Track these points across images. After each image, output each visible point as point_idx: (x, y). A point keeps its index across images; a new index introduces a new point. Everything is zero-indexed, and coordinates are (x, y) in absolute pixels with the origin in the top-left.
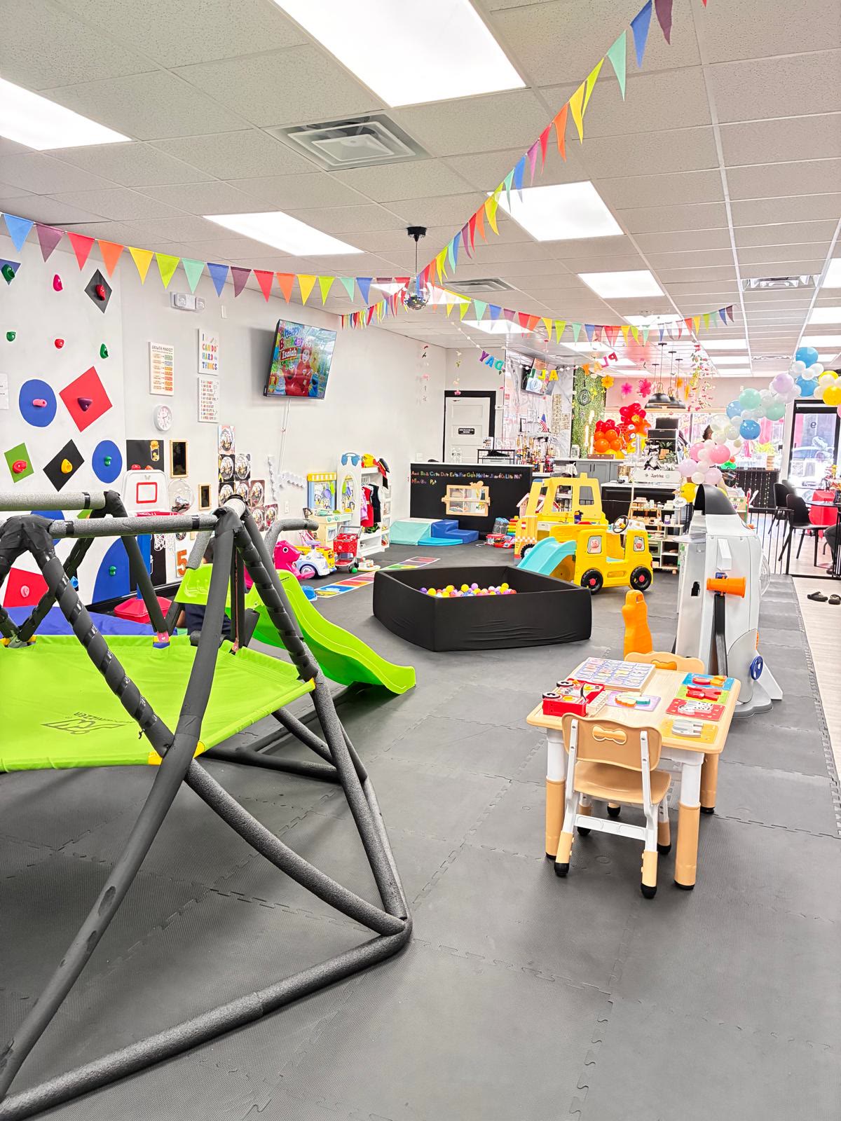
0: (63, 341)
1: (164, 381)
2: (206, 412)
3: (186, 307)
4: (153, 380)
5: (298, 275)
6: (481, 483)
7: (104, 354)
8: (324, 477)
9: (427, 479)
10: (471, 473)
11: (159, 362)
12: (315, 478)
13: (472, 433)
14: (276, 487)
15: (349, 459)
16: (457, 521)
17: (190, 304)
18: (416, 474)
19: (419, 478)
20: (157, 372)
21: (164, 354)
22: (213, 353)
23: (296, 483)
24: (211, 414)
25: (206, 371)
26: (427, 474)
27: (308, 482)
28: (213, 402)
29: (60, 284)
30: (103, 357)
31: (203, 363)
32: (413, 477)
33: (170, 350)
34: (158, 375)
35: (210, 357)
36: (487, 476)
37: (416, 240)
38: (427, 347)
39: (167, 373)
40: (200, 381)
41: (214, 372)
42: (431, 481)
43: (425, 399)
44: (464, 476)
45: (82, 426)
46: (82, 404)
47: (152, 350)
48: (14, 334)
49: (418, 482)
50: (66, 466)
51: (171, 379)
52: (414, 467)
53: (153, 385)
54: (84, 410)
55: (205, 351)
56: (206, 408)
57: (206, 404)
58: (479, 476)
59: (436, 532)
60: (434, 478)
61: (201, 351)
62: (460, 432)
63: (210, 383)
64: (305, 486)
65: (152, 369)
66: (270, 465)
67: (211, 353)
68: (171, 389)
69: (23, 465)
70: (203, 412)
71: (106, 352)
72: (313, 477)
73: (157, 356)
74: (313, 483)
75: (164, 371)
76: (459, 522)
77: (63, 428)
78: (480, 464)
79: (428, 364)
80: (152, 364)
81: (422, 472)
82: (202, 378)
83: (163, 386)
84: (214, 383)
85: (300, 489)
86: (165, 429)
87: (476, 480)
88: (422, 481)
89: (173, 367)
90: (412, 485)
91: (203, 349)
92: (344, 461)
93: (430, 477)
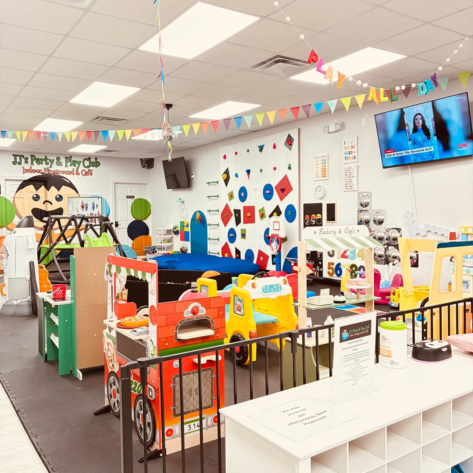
0: (276, 168)
1: (321, 173)
11: (318, 164)
21: (321, 160)
22: (353, 150)
24: (351, 186)
25: (347, 161)
28: (352, 178)
29: (276, 146)
31: (346, 157)
33: (325, 156)
34: (317, 171)
35: (350, 153)
40: (343, 168)
41: (354, 160)
45: (281, 199)
48: (262, 170)
51: (326, 171)
53: (314, 176)
54: (283, 192)
57: (347, 181)
63: (350, 168)
65: (314, 169)
67: (350, 150)
68: (325, 177)
69: (263, 215)
70: (345, 186)
71: (290, 167)
73: (317, 161)
75: (321, 168)
77: (276, 200)
80: (314, 166)
83: (321, 176)
84: (353, 167)
89: (326, 165)
91: (345, 149)
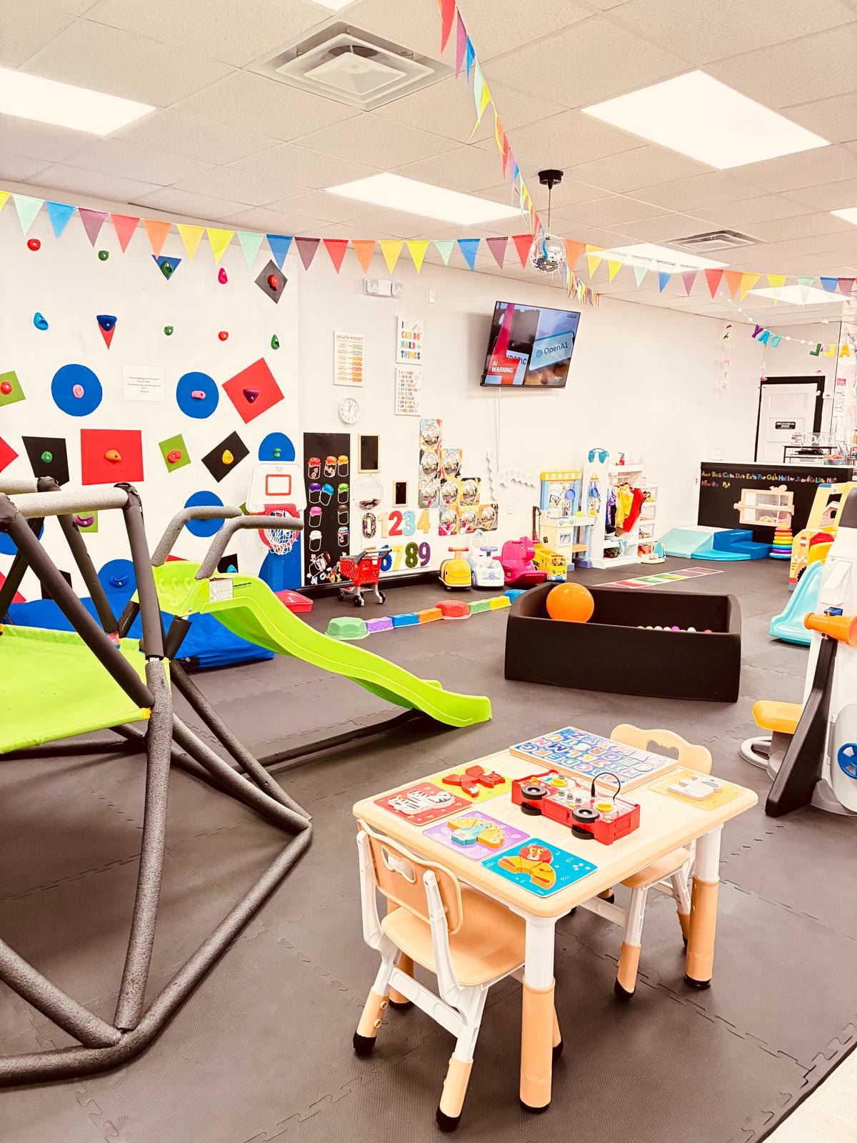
0: (227, 334)
1: (351, 371)
2: (404, 404)
3: (379, 293)
4: (337, 371)
5: (380, 242)
6: (784, 487)
7: (275, 344)
8: (563, 477)
9: (719, 481)
10: (773, 475)
11: (345, 352)
12: (550, 476)
13: (793, 427)
14: (495, 485)
15: (597, 456)
16: (750, 532)
17: (384, 289)
18: (707, 475)
19: (710, 479)
20: (342, 363)
21: (352, 344)
22: (416, 341)
23: (523, 482)
24: (411, 407)
25: (405, 360)
26: (720, 476)
27: (542, 481)
28: (414, 393)
29: (225, 277)
30: (274, 348)
31: (402, 352)
32: (703, 478)
33: (360, 339)
34: (343, 365)
35: (411, 345)
36: (792, 479)
37: (550, 187)
38: (730, 326)
39: (355, 364)
40: (398, 372)
41: (417, 361)
42: (724, 483)
43: (724, 387)
44: (764, 478)
45: (247, 418)
46: (249, 396)
47: (336, 339)
48: (172, 328)
49: (709, 485)
50: (227, 457)
51: (361, 369)
52: (706, 467)
53: (336, 376)
54: (251, 401)
55: (404, 340)
56: (404, 400)
57: (405, 396)
58: (782, 478)
59: (719, 543)
60: (727, 480)
61: (400, 339)
62: (778, 427)
63: (411, 373)
64: (538, 485)
65: (337, 360)
66: (489, 462)
67: (412, 341)
68: (360, 380)
69: (178, 456)
70: (400, 404)
71: (277, 343)
72: (547, 475)
73: (342, 345)
74: (546, 483)
75: (351, 361)
76: (753, 533)
77: (225, 419)
78: (787, 464)
79: (730, 347)
80: (337, 355)
81: (714, 473)
82: (400, 368)
83: (350, 377)
84: (416, 373)
85: (530, 488)
86: (350, 422)
87: (777, 484)
88: (714, 484)
89: (363, 357)
90: (702, 487)
91: (403, 337)
92: (591, 458)
93: (723, 480)
